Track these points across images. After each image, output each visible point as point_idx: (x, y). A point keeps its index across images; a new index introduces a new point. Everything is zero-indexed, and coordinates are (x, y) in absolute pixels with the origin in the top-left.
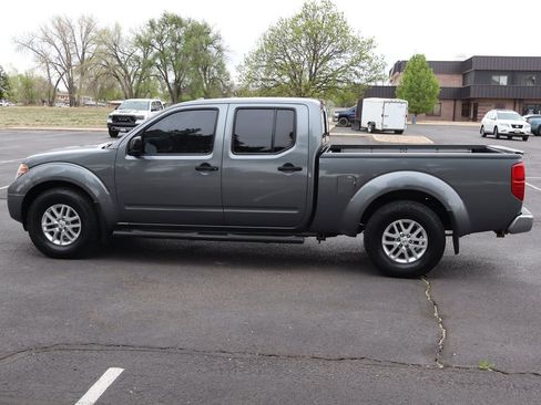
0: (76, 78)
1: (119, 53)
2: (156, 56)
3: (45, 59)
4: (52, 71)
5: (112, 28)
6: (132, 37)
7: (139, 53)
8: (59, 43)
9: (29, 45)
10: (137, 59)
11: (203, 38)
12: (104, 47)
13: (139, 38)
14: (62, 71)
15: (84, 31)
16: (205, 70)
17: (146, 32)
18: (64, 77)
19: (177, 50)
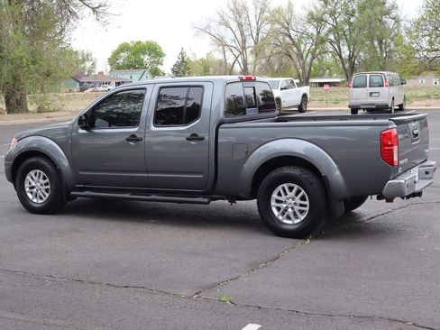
0: (250, 59)
1: (291, 32)
2: (330, 31)
3: (221, 42)
4: (228, 54)
5: (285, 6)
6: (304, 14)
7: (312, 30)
8: (234, 25)
9: (207, 30)
10: (310, 36)
11: (378, 9)
12: (278, 26)
13: (311, 14)
14: (237, 53)
15: (258, 11)
16: (380, 42)
17: (319, 7)
18: (239, 59)
19: (350, 24)
